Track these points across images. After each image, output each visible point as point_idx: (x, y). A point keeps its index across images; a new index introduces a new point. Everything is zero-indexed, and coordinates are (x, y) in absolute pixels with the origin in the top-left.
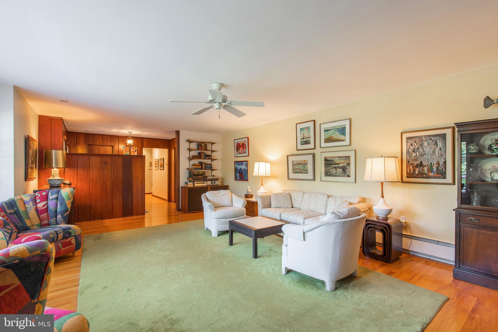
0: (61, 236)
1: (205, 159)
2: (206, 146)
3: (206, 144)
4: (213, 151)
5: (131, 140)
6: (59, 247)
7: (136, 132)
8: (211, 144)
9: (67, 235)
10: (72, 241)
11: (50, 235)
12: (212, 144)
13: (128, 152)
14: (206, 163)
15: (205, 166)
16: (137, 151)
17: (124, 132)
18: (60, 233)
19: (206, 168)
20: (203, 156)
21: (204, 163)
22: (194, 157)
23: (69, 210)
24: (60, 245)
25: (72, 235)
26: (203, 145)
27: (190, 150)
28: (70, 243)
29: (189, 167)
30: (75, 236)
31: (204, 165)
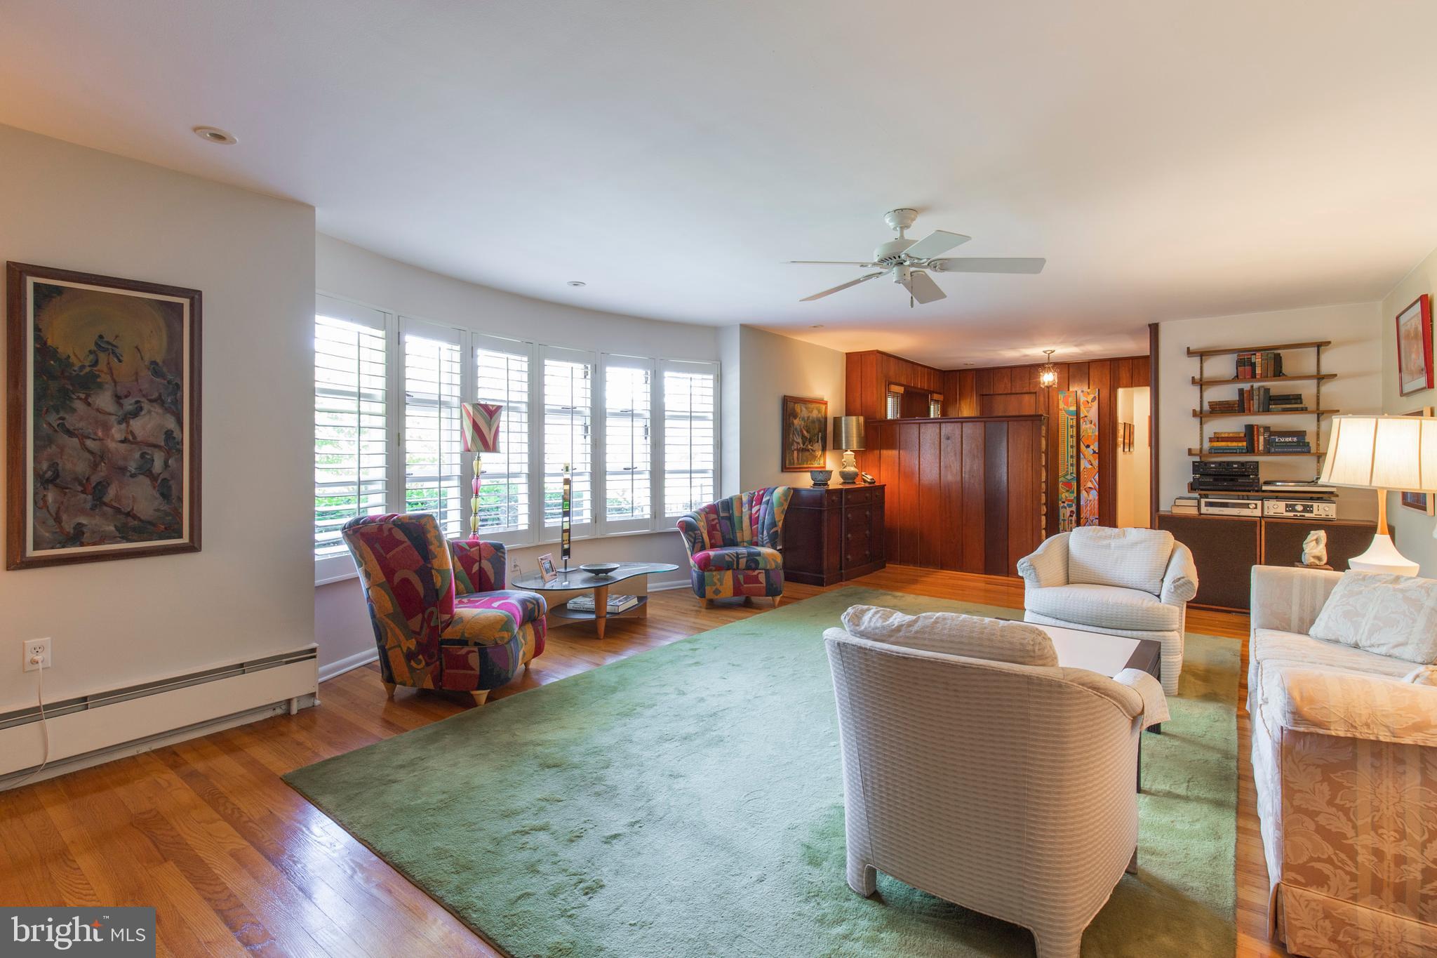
0: (743, 562)
1: (1266, 410)
2: (1278, 360)
3: (1276, 352)
4: (1321, 378)
5: (1051, 374)
6: (739, 582)
7: (1065, 350)
8: (1314, 350)
9: (753, 565)
10: (759, 576)
11: (726, 557)
12: (1320, 346)
13: (1071, 406)
14: (1272, 429)
15: (1267, 442)
16: (1097, 401)
17: (1035, 352)
18: (742, 558)
19: (1273, 450)
20: (1256, 402)
21: (1261, 430)
22: (1221, 409)
23: (780, 524)
24: (741, 577)
25: (760, 566)
26: (1257, 359)
27: (1201, 383)
28: (756, 580)
29: (1201, 444)
30: (767, 571)
31: (1261, 438)
